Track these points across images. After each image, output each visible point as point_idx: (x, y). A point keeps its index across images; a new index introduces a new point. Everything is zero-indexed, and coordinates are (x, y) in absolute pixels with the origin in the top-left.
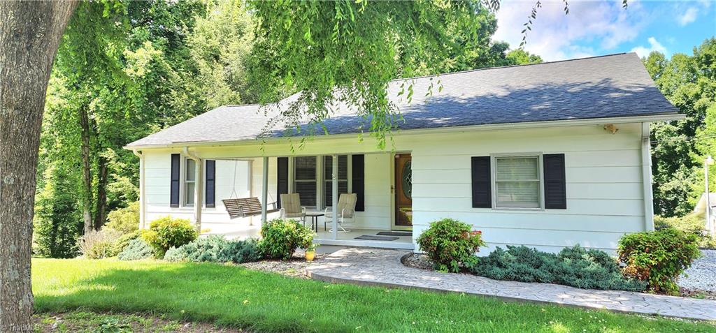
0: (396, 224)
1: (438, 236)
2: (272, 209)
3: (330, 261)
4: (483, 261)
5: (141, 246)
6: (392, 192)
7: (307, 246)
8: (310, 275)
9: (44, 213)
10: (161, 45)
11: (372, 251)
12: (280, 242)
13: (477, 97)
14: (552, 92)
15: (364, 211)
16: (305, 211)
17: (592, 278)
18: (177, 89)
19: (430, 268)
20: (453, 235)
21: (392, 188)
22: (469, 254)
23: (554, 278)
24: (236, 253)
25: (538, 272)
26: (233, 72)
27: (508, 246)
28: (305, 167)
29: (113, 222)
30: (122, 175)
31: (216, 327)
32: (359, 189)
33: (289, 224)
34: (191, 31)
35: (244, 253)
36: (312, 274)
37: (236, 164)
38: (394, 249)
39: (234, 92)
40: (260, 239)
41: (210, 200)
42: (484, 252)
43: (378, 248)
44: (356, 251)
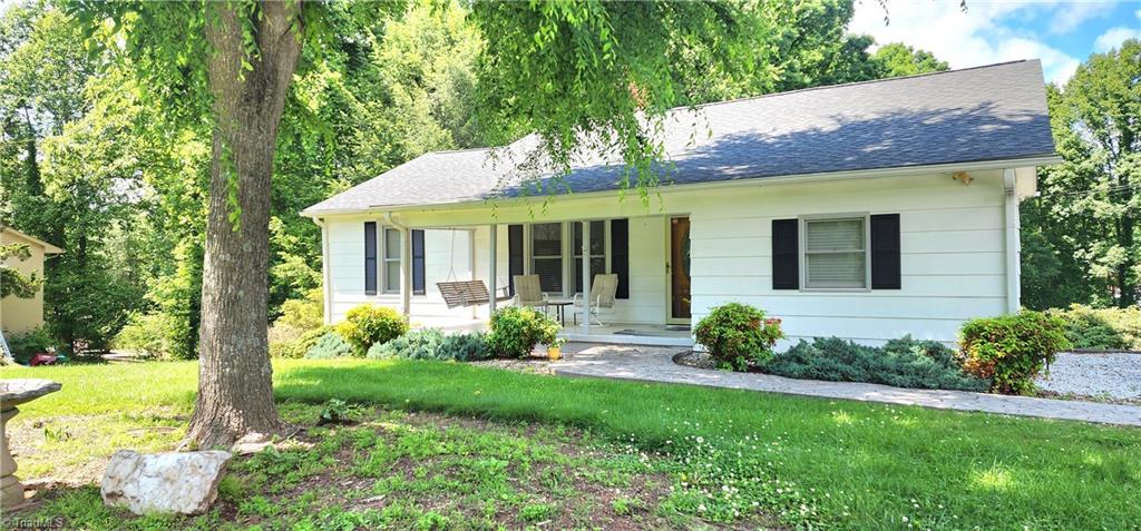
0: (674, 316)
1: (720, 325)
2: (503, 296)
3: (580, 359)
4: (779, 358)
5: (334, 344)
6: (667, 272)
7: (549, 341)
8: (553, 373)
9: (178, 308)
10: (339, 64)
11: (637, 348)
12: (515, 335)
13: (792, 134)
14: (901, 124)
15: (627, 297)
16: (547, 298)
17: (917, 374)
18: (363, 128)
19: (711, 367)
20: (739, 324)
21: (667, 266)
22: (762, 349)
23: (869, 376)
24: (458, 350)
25: (848, 368)
26: (442, 101)
27: (815, 339)
28: (547, 239)
29: (289, 317)
30: (292, 252)
31: (446, 415)
32: (621, 266)
33: (525, 314)
34: (379, 40)
35: (468, 350)
36: (556, 371)
37: (454, 234)
38: (666, 346)
39: (445, 130)
40: (489, 333)
41: (419, 285)
42: (781, 347)
43: (645, 345)
44: (615, 348)
